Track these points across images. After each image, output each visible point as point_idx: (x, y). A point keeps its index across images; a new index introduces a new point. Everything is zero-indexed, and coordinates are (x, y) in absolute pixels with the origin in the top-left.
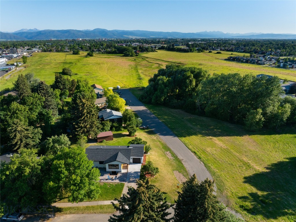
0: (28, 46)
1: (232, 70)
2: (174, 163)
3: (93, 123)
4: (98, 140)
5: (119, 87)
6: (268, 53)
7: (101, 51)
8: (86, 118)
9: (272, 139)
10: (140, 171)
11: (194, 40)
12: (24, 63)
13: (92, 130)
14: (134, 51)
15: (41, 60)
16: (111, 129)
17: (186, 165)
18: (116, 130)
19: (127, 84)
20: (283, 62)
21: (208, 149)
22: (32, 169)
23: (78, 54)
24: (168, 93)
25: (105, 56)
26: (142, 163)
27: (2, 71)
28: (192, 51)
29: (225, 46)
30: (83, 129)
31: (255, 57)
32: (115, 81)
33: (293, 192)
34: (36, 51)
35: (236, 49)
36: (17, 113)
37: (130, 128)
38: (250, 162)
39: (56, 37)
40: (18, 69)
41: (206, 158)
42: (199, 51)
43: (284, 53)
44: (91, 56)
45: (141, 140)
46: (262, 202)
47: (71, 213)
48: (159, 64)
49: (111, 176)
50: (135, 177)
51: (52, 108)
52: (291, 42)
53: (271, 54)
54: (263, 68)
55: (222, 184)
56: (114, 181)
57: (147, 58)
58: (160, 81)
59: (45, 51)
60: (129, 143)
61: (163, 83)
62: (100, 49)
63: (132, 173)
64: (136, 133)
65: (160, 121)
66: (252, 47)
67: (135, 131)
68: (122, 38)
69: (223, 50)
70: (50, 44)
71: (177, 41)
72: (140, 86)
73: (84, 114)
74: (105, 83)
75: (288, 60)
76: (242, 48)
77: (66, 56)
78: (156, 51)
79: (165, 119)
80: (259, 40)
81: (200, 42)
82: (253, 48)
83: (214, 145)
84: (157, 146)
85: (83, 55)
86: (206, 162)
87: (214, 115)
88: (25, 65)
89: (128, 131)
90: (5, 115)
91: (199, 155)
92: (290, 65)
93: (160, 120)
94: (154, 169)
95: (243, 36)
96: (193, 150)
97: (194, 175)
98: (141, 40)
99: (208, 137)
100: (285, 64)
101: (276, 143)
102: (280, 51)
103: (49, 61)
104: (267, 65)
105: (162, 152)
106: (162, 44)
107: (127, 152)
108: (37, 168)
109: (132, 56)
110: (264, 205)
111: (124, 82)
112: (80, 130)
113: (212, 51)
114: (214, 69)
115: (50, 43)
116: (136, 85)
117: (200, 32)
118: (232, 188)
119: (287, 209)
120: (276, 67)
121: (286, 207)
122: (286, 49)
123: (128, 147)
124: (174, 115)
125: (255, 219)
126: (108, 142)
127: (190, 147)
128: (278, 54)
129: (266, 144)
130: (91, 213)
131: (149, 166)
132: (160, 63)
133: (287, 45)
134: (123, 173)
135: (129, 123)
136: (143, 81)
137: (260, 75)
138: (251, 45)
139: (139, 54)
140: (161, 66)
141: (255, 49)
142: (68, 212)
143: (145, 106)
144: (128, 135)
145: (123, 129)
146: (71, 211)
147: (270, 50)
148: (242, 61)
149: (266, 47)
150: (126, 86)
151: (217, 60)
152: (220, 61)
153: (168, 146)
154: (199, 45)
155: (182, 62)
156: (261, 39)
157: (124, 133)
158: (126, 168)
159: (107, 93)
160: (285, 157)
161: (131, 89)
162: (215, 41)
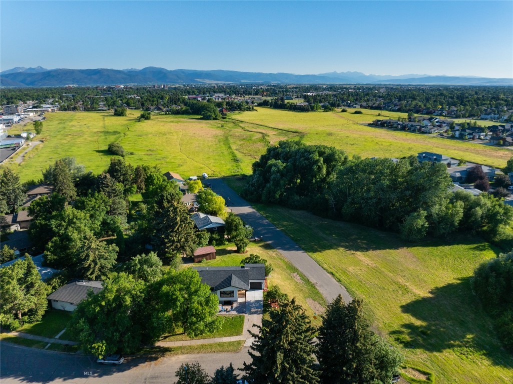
0: (33, 100)
1: (380, 143)
2: (306, 288)
3: (188, 234)
4: (196, 260)
5: (206, 175)
6: (437, 112)
7: (162, 109)
8: (180, 228)
9: (439, 252)
10: (262, 299)
11: (316, 88)
12: (38, 133)
13: (188, 244)
14: (219, 109)
15: (64, 128)
16: (210, 243)
17: (321, 290)
18: (217, 245)
19: (218, 170)
20: (458, 130)
21: (350, 269)
22: (133, 297)
23: (123, 115)
24: (285, 186)
25: (171, 118)
26: (263, 289)
27: (4, 148)
28: (315, 109)
29: (368, 100)
30: (176, 244)
31: (417, 120)
32: (196, 164)
33: (462, 321)
34: (50, 109)
35: (385, 106)
36: (74, 223)
37: (238, 241)
38: (407, 284)
39: (77, 82)
40: (30, 144)
41: (348, 281)
42: (326, 109)
43: (463, 112)
44: (147, 118)
45: (259, 257)
46: (423, 333)
47: (183, 353)
48: (262, 133)
49: (225, 307)
50: (257, 308)
51: (120, 214)
52: (474, 93)
53: (441, 115)
54: (429, 140)
55: (372, 313)
56: (230, 313)
57: (242, 122)
58: (273, 168)
59: (65, 110)
60: (242, 262)
61: (279, 171)
62: (160, 106)
63: (252, 302)
64: (247, 249)
66: (412, 101)
67: (246, 245)
68: (193, 84)
69: (365, 108)
70: (70, 95)
71: (287, 91)
72: (238, 173)
73: (177, 223)
74: (182, 168)
75: (466, 126)
76: (395, 103)
77: (104, 120)
78: (255, 110)
79: (284, 226)
80: (424, 87)
81: (327, 92)
82: (414, 103)
83: (358, 263)
84: (279, 266)
85: (133, 116)
86: (348, 286)
87: (356, 219)
88: (39, 136)
89: (237, 245)
90: (58, 226)
91: (339, 277)
92: (469, 134)
93: (278, 228)
94: (283, 296)
95: (396, 80)
96: (330, 270)
97: (340, 296)
98: (227, 87)
100: (463, 132)
101: (444, 257)
102: (456, 109)
103: (79, 129)
104: (436, 134)
105: (287, 274)
106: (263, 95)
107: (243, 274)
108: (140, 296)
109: (215, 119)
110: (425, 337)
111: (211, 165)
112: (172, 246)
113: (347, 109)
114: (352, 143)
115: (69, 93)
116: (232, 171)
117: (326, 74)
118: (385, 319)
119: (453, 340)
120: (448, 138)
121: (453, 338)
122: (465, 105)
123: (243, 267)
124: (298, 219)
125: (413, 352)
126: (210, 262)
127: (325, 266)
128: (453, 113)
129: (431, 259)
130: (209, 352)
131: (276, 291)
132: (264, 132)
133: (467, 97)
134: (240, 303)
135: (235, 234)
136: (242, 165)
137: (424, 153)
138: (410, 97)
139: (228, 114)
140: (267, 138)
141: (416, 105)
142: (180, 352)
143: (251, 205)
144: (235, 252)
145: (227, 243)
146: (183, 351)
147: (441, 107)
148: (396, 127)
149: (435, 101)
150: (215, 173)
151: (356, 126)
152: (361, 127)
153: (294, 265)
154: (324, 99)
155: (300, 130)
156: (426, 86)
157: (229, 248)
158: (244, 295)
159: (193, 187)
160: (455, 276)
161: (225, 178)
162: (351, 89)
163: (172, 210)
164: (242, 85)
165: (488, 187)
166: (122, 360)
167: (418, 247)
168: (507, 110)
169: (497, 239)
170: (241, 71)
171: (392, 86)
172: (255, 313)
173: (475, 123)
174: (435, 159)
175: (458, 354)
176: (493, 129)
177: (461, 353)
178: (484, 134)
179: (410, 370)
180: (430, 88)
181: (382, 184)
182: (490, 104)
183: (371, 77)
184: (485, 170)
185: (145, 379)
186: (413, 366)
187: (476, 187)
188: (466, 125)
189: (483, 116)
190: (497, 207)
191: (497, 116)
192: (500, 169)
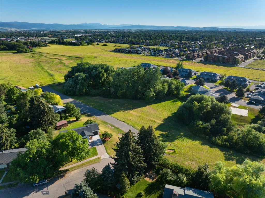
1: (121, 60)
2: (116, 130)
4: (58, 128)
5: (38, 85)
6: (141, 43)
8: (48, 114)
10: (100, 138)
14: (26, 46)
17: (122, 129)
18: (64, 119)
20: (153, 52)
21: (130, 118)
26: (99, 134)
28: (82, 44)
29: (107, 38)
31: (134, 48)
32: (27, 80)
35: (117, 41)
37: (76, 115)
38: (155, 120)
41: (132, 123)
42: (88, 44)
43: (152, 43)
47: (75, 170)
48: (59, 59)
50: (99, 142)
52: (153, 33)
53: (143, 45)
54: (142, 57)
57: (43, 53)
60: (84, 124)
63: (96, 140)
64: (81, 118)
65: (90, 107)
66: (128, 38)
69: (108, 42)
71: (62, 34)
72: (56, 82)
73: (46, 111)
76: (121, 39)
78: (48, 46)
79: (93, 105)
81: (85, 34)
83: (133, 115)
86: (132, 125)
87: (124, 97)
89: (76, 117)
91: (127, 122)
92: (158, 53)
96: (122, 120)
98: (24, 32)
99: (126, 111)
100: (155, 53)
101: (164, 107)
102: (149, 42)
104: (144, 54)
105: (105, 126)
106: (50, 37)
107: (88, 129)
109: (26, 52)
110: (168, 137)
111: (37, 80)
112: (45, 123)
113: (99, 43)
116: (52, 81)
120: (149, 55)
121: (177, 135)
122: (152, 40)
123: (86, 126)
124: (97, 101)
126: (65, 128)
127: (119, 119)
128: (148, 44)
129: (159, 108)
130: (87, 166)
133: (152, 36)
134: (91, 142)
135: (73, 112)
136: (56, 77)
137: (143, 63)
138: (127, 36)
139: (33, 49)
140: (62, 61)
141: (131, 40)
142: (73, 169)
143: (71, 98)
144: (75, 121)
145: (69, 117)
146: (75, 168)
147: (142, 41)
148: (126, 52)
149: (139, 38)
150: (42, 83)
151: (106, 52)
152: (109, 52)
153: (106, 121)
154: (85, 38)
155: (79, 56)
156: (132, 30)
157: (72, 120)
158: (91, 139)
159: (37, 92)
160: (170, 113)
161: (49, 86)
162: (97, 32)
163: (42, 105)
164: (32, 31)
165: (172, 76)
166: (47, 181)
167: (153, 105)
168: (169, 41)
169: (180, 96)
170: (31, 23)
171: (116, 31)
172: (100, 144)
173: (159, 48)
174: (148, 66)
175: (181, 141)
176: (166, 50)
177: (181, 140)
178: (163, 53)
179: (168, 150)
180: (134, 31)
181: (134, 79)
182: (162, 39)
183: (104, 26)
184: (169, 69)
185: (63, 185)
186: (168, 149)
187: (167, 76)
188: (155, 49)
189: (160, 44)
190: (179, 84)
191: (166, 44)
192: (173, 68)
